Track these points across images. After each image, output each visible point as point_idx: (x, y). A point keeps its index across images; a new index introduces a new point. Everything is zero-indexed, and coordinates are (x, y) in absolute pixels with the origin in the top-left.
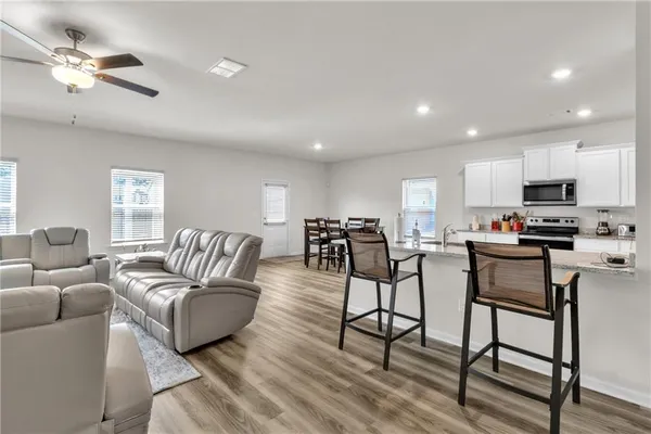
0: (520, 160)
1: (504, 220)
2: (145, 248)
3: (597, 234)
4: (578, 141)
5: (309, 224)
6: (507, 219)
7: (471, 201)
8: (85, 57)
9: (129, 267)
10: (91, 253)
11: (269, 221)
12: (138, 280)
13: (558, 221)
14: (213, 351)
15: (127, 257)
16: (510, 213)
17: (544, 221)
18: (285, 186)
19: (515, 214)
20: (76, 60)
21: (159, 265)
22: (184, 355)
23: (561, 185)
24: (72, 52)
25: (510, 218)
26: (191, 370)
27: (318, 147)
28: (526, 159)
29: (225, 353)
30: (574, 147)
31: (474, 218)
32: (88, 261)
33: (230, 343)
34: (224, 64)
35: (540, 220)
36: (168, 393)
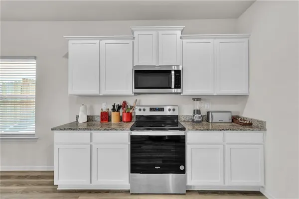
0: (130, 42)
1: (114, 110)
3: (193, 121)
4: (182, 27)
6: (117, 109)
7: (75, 89)
13: (162, 110)
16: (119, 102)
17: (151, 110)
19: (125, 103)
23: (170, 72)
25: (119, 107)
28: (135, 41)
30: (179, 33)
31: (82, 108)
35: (148, 109)
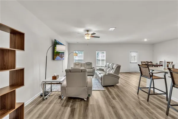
2: (102, 67)
5: (142, 63)
8: (89, 34)
9: (97, 70)
10: (93, 67)
11: (131, 62)
12: (98, 72)
14: (109, 87)
15: (98, 68)
18: (137, 52)
20: (87, 35)
21: (103, 70)
22: (103, 86)
24: (87, 34)
26: (104, 89)
27: (146, 40)
29: (111, 88)
32: (92, 68)
33: (112, 87)
34: (111, 28)
36: (99, 91)
